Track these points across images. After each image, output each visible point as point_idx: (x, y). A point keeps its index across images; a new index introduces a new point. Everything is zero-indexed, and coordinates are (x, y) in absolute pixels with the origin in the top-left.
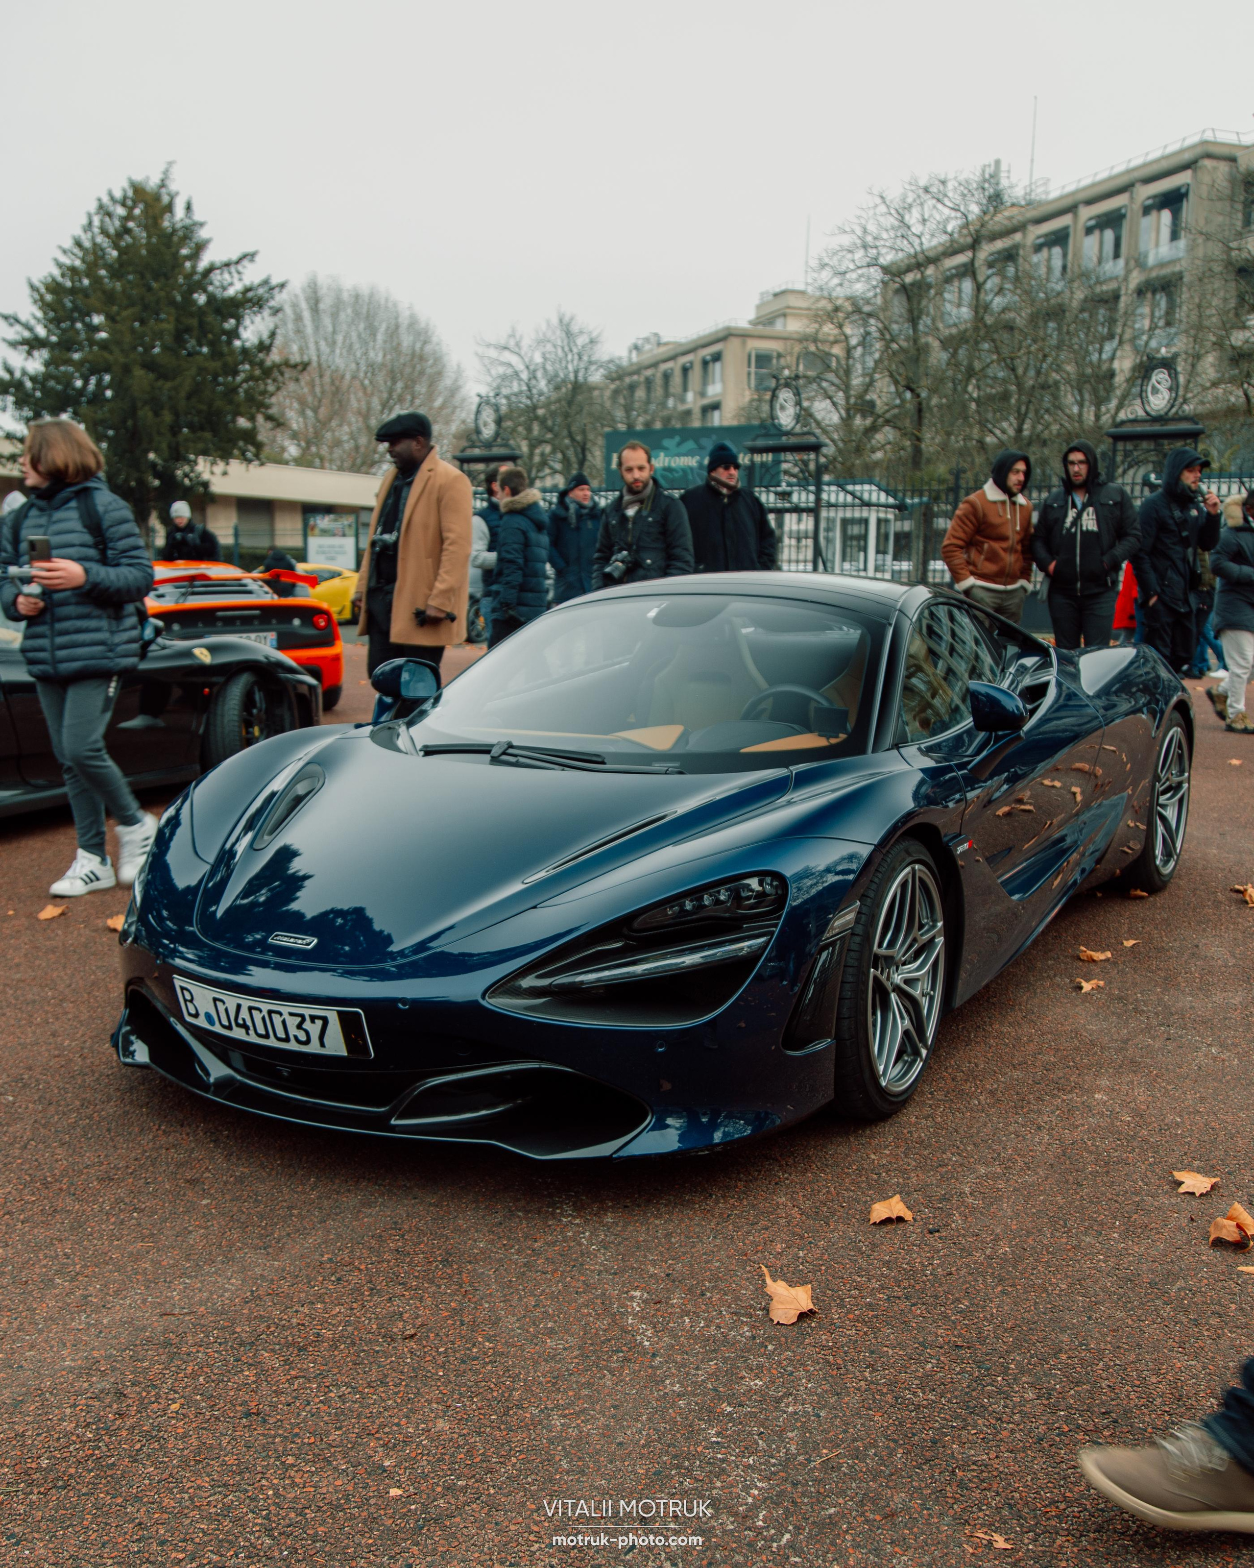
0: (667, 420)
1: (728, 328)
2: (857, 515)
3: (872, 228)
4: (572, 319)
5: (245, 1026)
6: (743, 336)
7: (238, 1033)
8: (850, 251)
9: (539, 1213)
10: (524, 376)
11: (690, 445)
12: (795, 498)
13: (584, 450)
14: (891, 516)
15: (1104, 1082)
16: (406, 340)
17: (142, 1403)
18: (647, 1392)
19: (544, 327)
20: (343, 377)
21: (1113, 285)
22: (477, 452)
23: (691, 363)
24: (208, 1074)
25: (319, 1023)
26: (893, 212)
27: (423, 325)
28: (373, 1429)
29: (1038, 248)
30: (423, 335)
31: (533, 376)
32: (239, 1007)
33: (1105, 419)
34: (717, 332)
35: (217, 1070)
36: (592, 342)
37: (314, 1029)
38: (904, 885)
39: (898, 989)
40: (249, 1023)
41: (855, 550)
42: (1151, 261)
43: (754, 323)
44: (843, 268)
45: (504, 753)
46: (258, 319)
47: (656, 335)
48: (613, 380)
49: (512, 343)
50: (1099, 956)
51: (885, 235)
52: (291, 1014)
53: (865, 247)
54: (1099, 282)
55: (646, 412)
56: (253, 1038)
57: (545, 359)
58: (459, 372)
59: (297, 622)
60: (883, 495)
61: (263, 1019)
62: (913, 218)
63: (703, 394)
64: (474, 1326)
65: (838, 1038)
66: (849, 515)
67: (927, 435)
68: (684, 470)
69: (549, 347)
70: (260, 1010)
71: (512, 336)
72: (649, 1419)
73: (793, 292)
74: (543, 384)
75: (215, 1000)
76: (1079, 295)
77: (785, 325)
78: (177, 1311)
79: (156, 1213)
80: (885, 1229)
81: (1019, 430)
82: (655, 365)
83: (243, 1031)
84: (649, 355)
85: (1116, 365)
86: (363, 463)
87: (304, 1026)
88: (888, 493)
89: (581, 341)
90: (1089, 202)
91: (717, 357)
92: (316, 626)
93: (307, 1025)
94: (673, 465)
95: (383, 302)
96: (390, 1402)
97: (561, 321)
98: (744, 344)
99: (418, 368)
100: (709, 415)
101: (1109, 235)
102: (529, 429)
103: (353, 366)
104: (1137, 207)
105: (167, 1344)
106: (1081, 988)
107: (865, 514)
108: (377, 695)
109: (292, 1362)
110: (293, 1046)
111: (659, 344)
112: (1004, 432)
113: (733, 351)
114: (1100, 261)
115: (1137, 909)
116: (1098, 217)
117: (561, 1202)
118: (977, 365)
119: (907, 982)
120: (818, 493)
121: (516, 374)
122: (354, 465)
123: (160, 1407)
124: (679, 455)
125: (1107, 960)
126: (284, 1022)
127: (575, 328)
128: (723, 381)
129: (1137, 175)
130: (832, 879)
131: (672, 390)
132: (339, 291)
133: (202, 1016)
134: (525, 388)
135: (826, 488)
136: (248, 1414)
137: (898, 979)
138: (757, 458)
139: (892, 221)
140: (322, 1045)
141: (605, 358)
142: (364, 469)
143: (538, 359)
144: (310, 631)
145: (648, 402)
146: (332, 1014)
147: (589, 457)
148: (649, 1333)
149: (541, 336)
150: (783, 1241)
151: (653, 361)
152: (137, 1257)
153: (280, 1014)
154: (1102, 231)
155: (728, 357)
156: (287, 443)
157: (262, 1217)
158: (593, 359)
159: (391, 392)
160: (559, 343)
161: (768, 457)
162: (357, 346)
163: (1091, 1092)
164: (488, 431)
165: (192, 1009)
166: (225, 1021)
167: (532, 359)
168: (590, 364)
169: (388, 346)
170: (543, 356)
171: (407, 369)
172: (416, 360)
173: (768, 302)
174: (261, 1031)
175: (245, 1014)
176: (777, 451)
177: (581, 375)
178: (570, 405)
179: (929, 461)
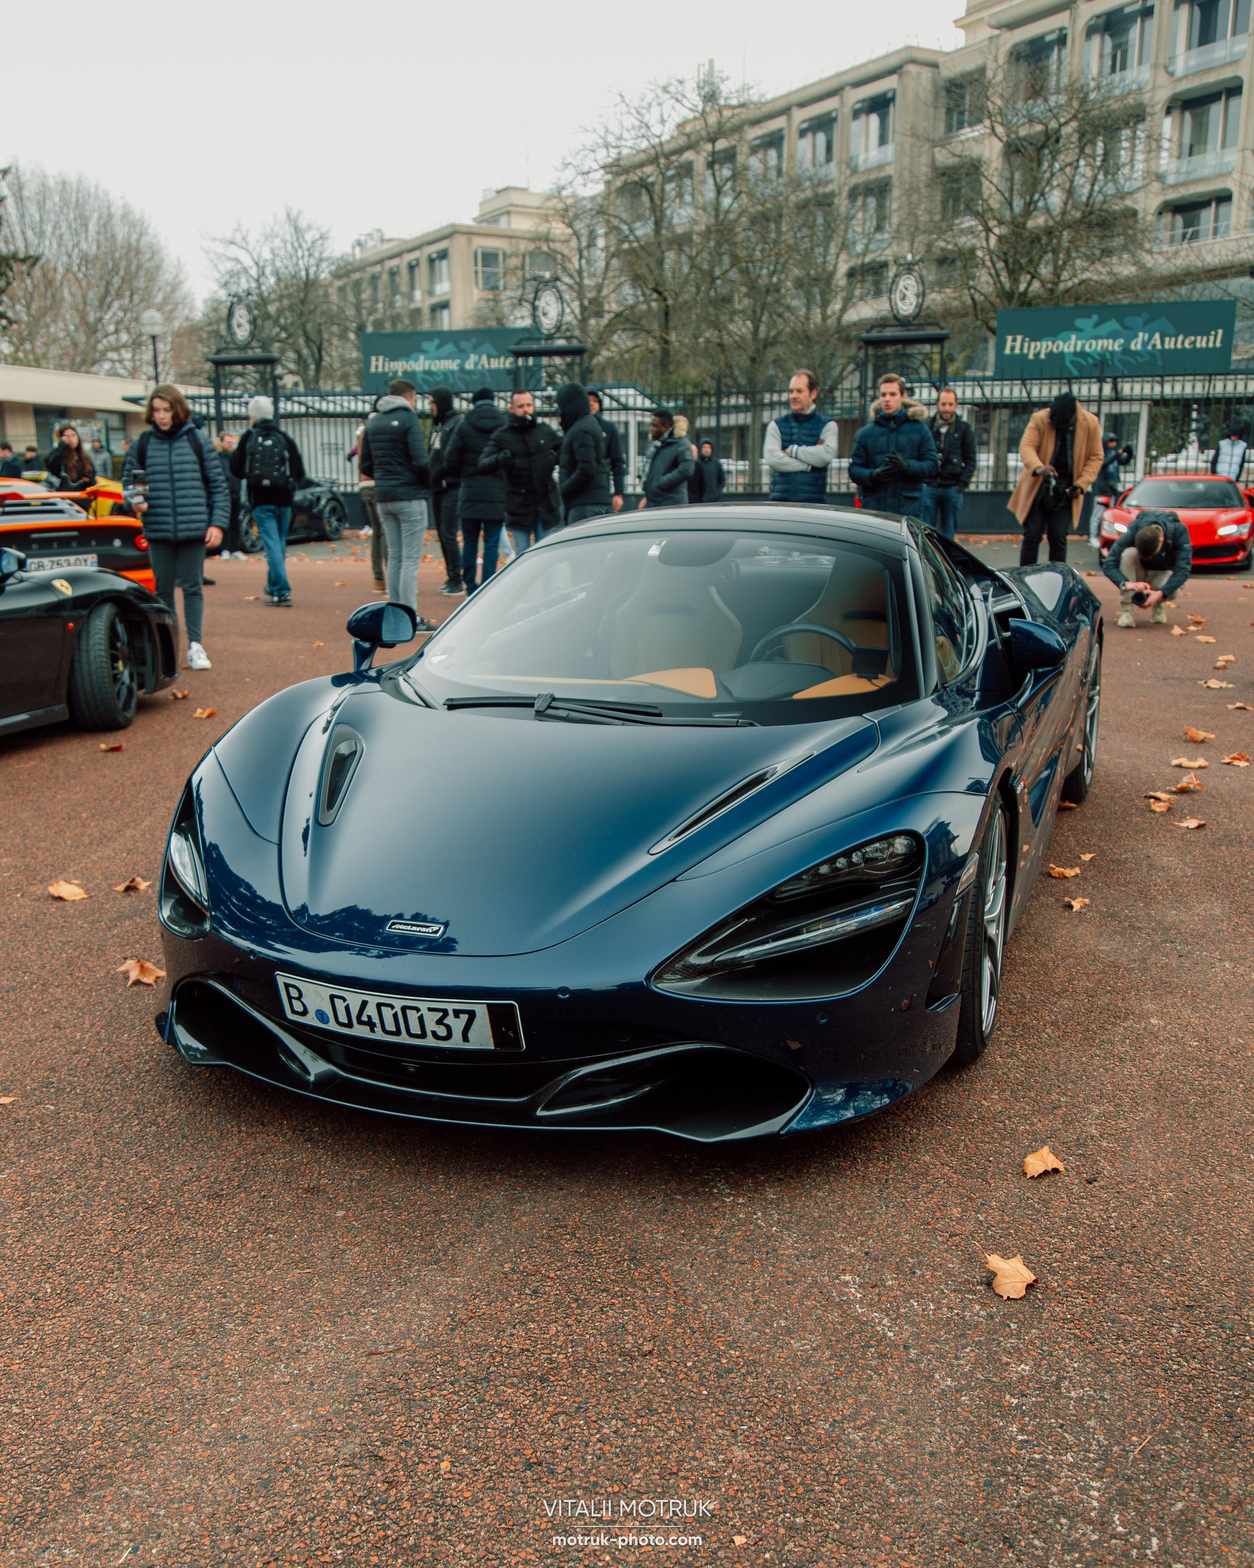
1: (453, 225)
3: (615, 128)
4: (299, 214)
5: (371, 1024)
6: (469, 233)
7: (360, 1031)
8: (593, 151)
9: (697, 1194)
10: (254, 272)
11: (450, 348)
13: (320, 349)
15: (1150, 1006)
16: (121, 234)
17: (406, 1465)
18: (923, 1390)
19: (271, 222)
20: (56, 269)
21: (827, 189)
22: (230, 354)
23: (417, 260)
24: (308, 1073)
25: (464, 1018)
26: (633, 111)
27: (138, 216)
28: (673, 1465)
29: (754, 150)
30: (138, 227)
31: (262, 273)
32: (364, 1004)
34: (441, 230)
35: (318, 1068)
36: (322, 237)
37: (458, 1025)
40: (376, 1019)
42: (862, 165)
43: (479, 220)
44: (586, 169)
45: (549, 707)
47: (379, 231)
48: (340, 277)
49: (238, 238)
50: (1070, 872)
51: (626, 135)
52: (430, 1009)
53: (607, 146)
55: (375, 310)
56: (379, 1035)
57: (274, 255)
58: (179, 265)
59: (117, 543)
60: (639, 399)
61: (395, 1016)
62: (652, 118)
63: (431, 293)
64: (707, 1333)
67: (675, 338)
68: (445, 374)
69: (277, 242)
70: (392, 1007)
71: (238, 229)
72: (944, 1422)
73: (515, 189)
74: (272, 280)
75: (332, 997)
76: (795, 201)
77: (509, 223)
78: (382, 1348)
79: (294, 1233)
80: (1046, 1181)
82: (380, 262)
83: (367, 1028)
84: (373, 252)
86: (85, 362)
87: (446, 1021)
88: (645, 397)
89: (309, 237)
90: (802, 105)
91: (443, 255)
92: (137, 547)
93: (450, 1020)
94: (433, 368)
96: (672, 1433)
97: (288, 215)
98: (469, 242)
99: (135, 262)
100: (438, 314)
101: (821, 138)
103: (65, 259)
104: (847, 111)
105: (394, 1390)
106: (1071, 907)
107: (622, 418)
108: (353, 640)
109: (541, 1397)
110: (430, 1042)
111: (382, 241)
113: (458, 248)
114: (814, 164)
116: (810, 120)
117: (713, 1180)
121: (245, 270)
122: (73, 364)
123: (429, 1467)
124: (439, 358)
125: (1077, 876)
126: (421, 1019)
127: (303, 224)
128: (450, 278)
129: (846, 80)
131: (399, 289)
133: (311, 1015)
134: (254, 285)
136: (529, 1466)
138: (521, 362)
139: (630, 121)
140: (466, 1039)
141: (337, 254)
142: (85, 368)
143: (267, 255)
144: (133, 553)
145: (375, 301)
146: (481, 1009)
147: (325, 357)
148: (885, 1321)
149: (269, 231)
150: (956, 1205)
151: (377, 257)
152: (302, 1287)
153: (417, 1010)
154: (814, 134)
155: (454, 254)
157: (410, 1225)
158: (325, 255)
159: (108, 285)
160: (288, 237)
161: (531, 361)
162: (67, 237)
164: (242, 333)
165: (298, 1007)
166: (343, 1019)
167: (259, 256)
168: (321, 260)
169: (102, 238)
170: (272, 250)
171: (123, 264)
172: (133, 254)
173: (491, 200)
174: (390, 1026)
175: (371, 1011)
176: (538, 354)
177: (312, 271)
178: (303, 302)
179: (678, 364)
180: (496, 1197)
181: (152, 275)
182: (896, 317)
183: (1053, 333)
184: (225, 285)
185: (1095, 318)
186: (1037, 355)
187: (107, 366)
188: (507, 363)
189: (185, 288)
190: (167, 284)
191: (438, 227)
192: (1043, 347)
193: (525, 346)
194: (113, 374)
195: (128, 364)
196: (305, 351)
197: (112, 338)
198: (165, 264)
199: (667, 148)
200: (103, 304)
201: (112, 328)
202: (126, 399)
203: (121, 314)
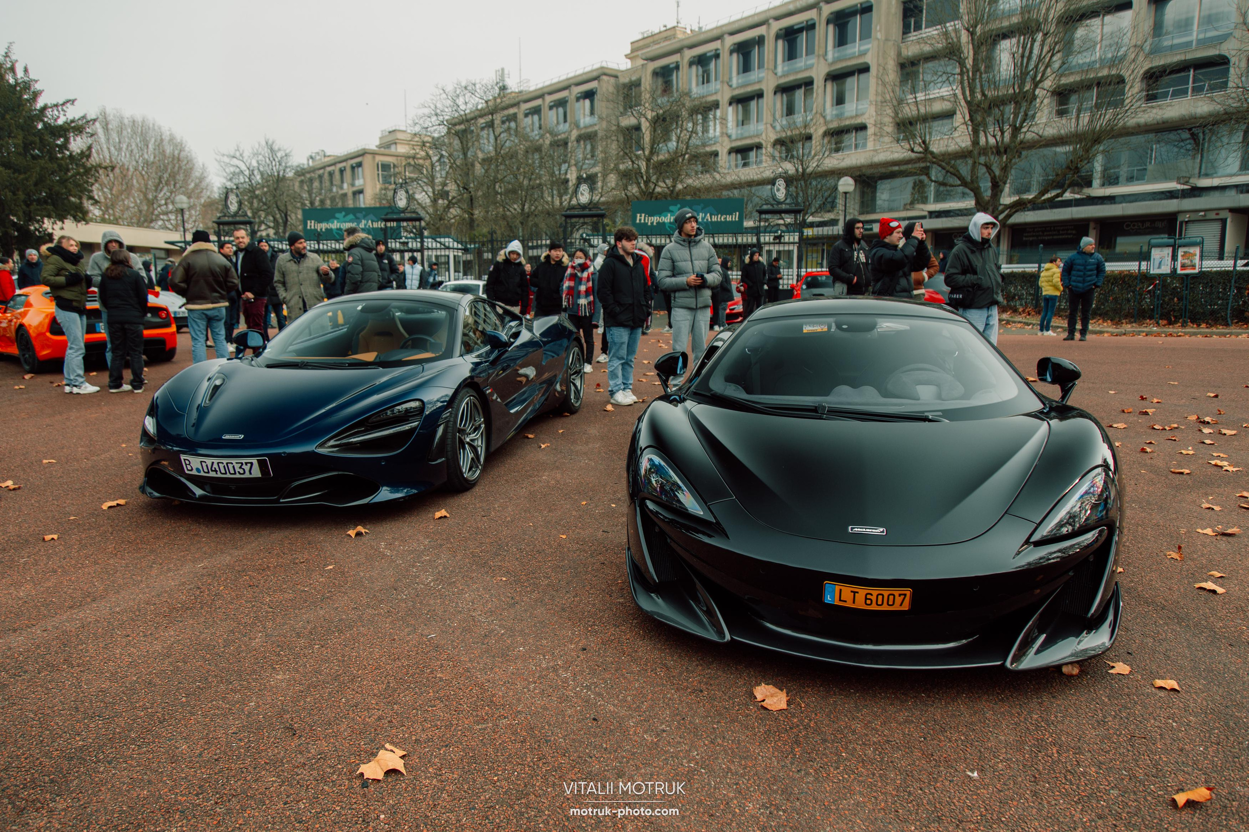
0: (333, 199)
1: (364, 150)
2: (443, 253)
3: (439, 105)
4: (273, 143)
5: (216, 471)
6: (374, 154)
7: (212, 474)
8: (429, 117)
10: (247, 173)
11: (351, 216)
12: (410, 245)
13: (286, 215)
14: (460, 254)
15: (546, 473)
16: (168, 150)
19: (257, 146)
20: (128, 169)
21: (563, 136)
22: (226, 219)
23: (345, 167)
24: (195, 495)
25: (249, 465)
26: (450, 98)
27: (178, 140)
29: (526, 115)
30: (180, 147)
31: (252, 173)
32: (213, 463)
33: (565, 203)
34: (358, 151)
35: (198, 492)
36: (287, 155)
37: (247, 468)
38: (467, 404)
39: (468, 443)
40: (218, 469)
41: (443, 270)
42: (582, 125)
43: (380, 147)
44: (426, 126)
45: (305, 365)
46: (78, 139)
47: (323, 151)
48: (299, 176)
49: (238, 154)
51: (446, 110)
52: (237, 463)
53: (437, 115)
54: (556, 135)
55: (320, 194)
56: (219, 475)
57: (259, 164)
58: (204, 168)
60: (455, 244)
61: (224, 466)
62: (461, 101)
63: (353, 185)
65: (448, 459)
66: (439, 253)
67: (476, 212)
69: (260, 157)
70: (222, 463)
71: (237, 150)
73: (399, 131)
74: (258, 177)
75: (201, 462)
76: (548, 142)
77: (396, 149)
81: (523, 209)
82: (324, 168)
83: (215, 473)
84: (319, 162)
85: (568, 176)
86: (145, 221)
88: (458, 243)
89: (279, 155)
90: (550, 93)
91: (360, 165)
92: (161, 317)
93: (244, 466)
95: (151, 126)
97: (267, 143)
98: (374, 158)
99: (177, 165)
100: (357, 196)
101: (561, 110)
102: (251, 203)
103: (134, 163)
104: (573, 97)
107: (447, 253)
110: (238, 476)
111: (325, 156)
112: (515, 209)
113: (367, 161)
114: (558, 123)
115: (564, 419)
116: (554, 101)
118: (499, 176)
119: (472, 440)
120: (422, 242)
121: (242, 172)
122: (139, 221)
124: (345, 222)
126: (233, 467)
127: (276, 147)
128: (364, 178)
129: (572, 81)
130: (439, 404)
131: (334, 183)
132: (122, 118)
133: (194, 470)
134: (247, 180)
135: (425, 240)
137: (468, 440)
138: (389, 224)
139: (449, 103)
140: (250, 473)
141: (295, 164)
142: (146, 224)
143: (255, 164)
144: (158, 320)
145: (321, 188)
146: (254, 461)
147: (289, 218)
149: (256, 151)
151: (322, 165)
153: (232, 463)
154: (557, 108)
155: (365, 164)
156: (91, 208)
158: (289, 164)
159: (160, 178)
160: (267, 154)
161: (394, 224)
162: (135, 151)
163: (541, 477)
164: (233, 208)
165: (189, 468)
166: (206, 470)
167: (250, 164)
168: (286, 167)
169: (157, 152)
170: (258, 162)
171: (170, 167)
172: (176, 161)
173: (386, 136)
174: (223, 471)
175: (215, 466)
176: (398, 220)
177: (281, 173)
178: (275, 189)
179: (478, 225)
180: (265, 533)
181: (188, 173)
182: (579, 204)
183: (659, 213)
184: (231, 180)
185: (679, 206)
186: (652, 223)
187: (160, 223)
188: (381, 225)
189: (208, 180)
190: (197, 178)
191: (356, 150)
192: (655, 220)
193: (389, 216)
194: (165, 228)
195: (173, 222)
196: (278, 216)
197: (164, 208)
198: (196, 165)
199: (469, 117)
200: (157, 188)
201: (163, 202)
202: (167, 242)
203: (168, 194)
